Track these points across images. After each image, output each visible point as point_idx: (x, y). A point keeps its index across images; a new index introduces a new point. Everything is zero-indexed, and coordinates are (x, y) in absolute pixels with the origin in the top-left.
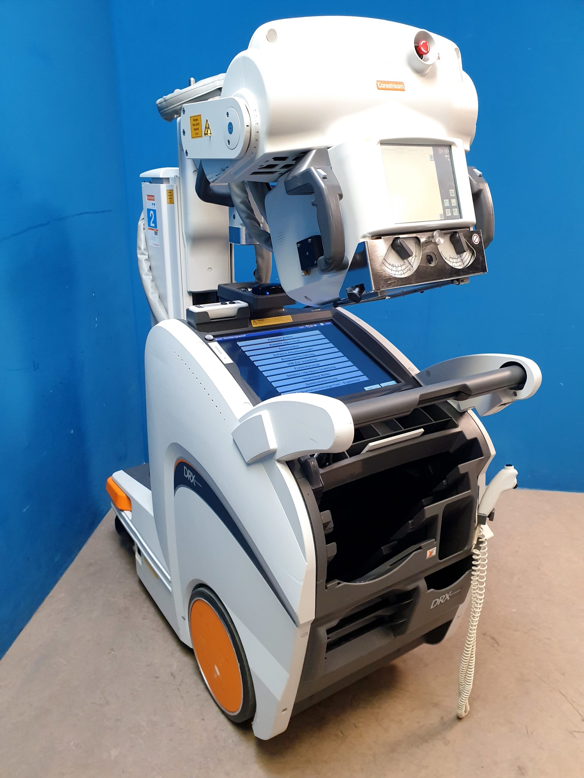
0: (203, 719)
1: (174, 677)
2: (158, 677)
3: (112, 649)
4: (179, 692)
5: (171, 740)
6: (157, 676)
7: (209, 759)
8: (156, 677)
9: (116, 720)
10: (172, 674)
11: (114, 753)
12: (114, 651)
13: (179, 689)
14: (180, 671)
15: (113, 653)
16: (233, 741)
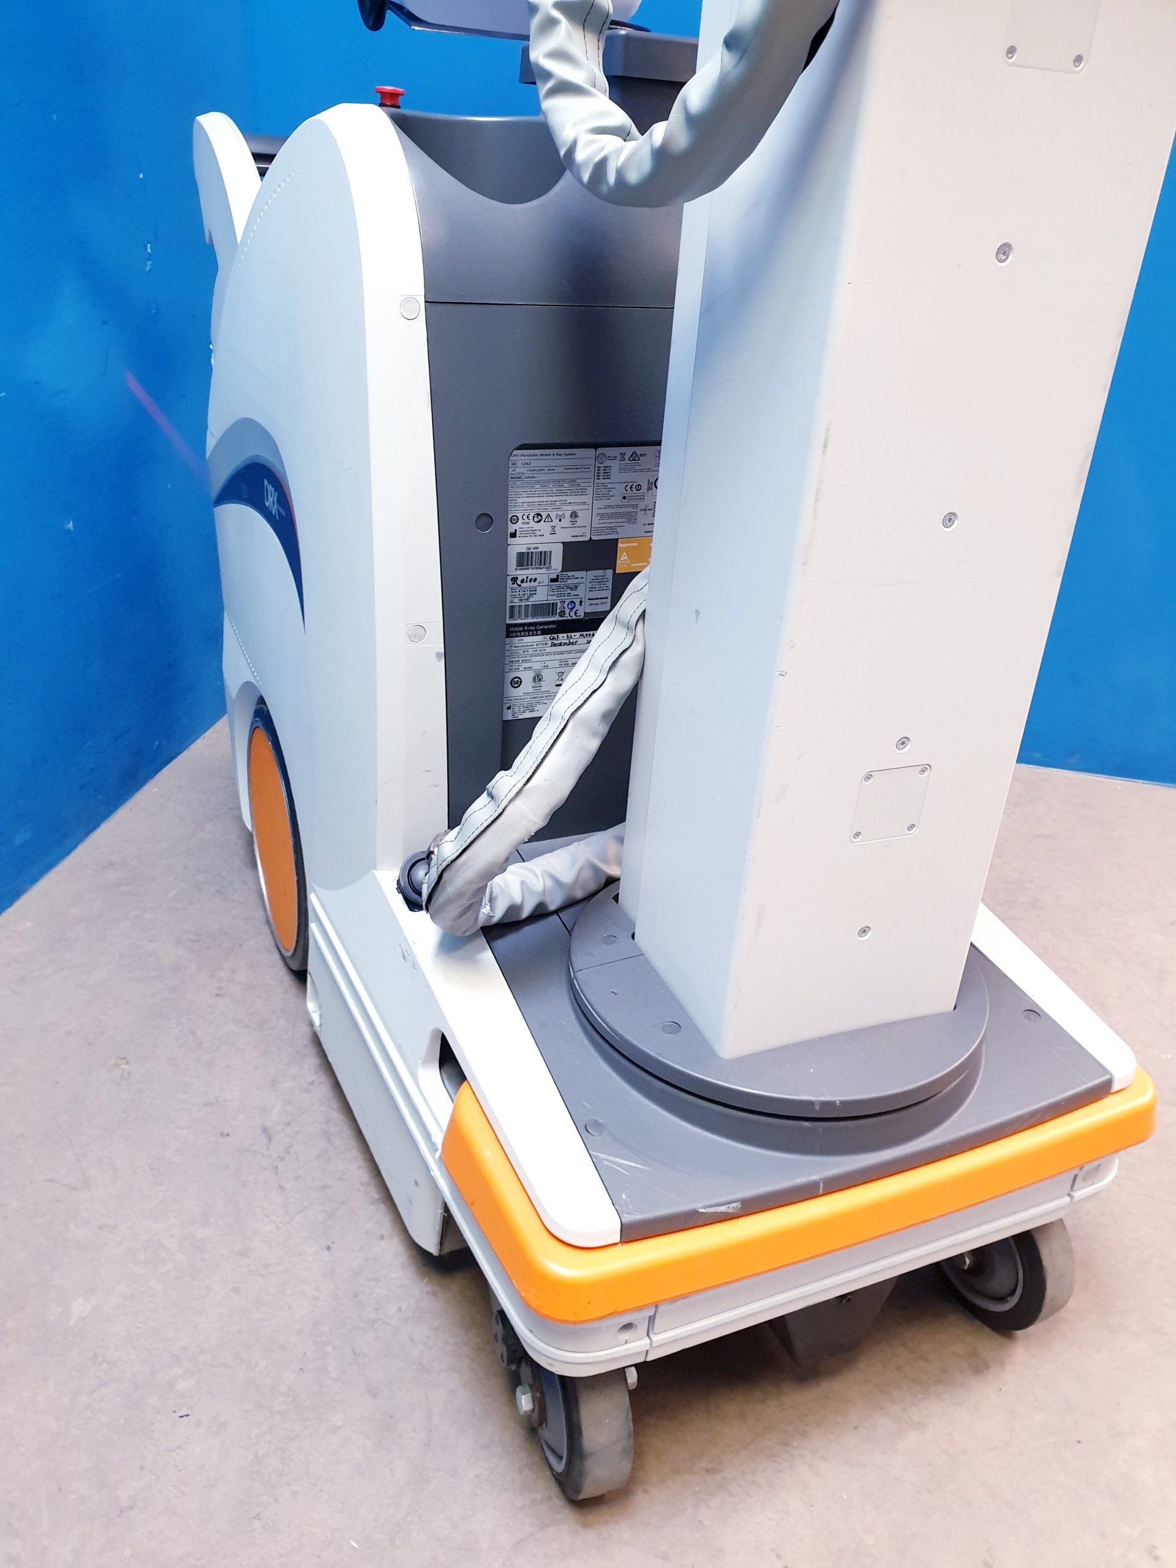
0: (329, 1248)
1: (270, 1139)
2: (228, 1135)
3: (124, 1058)
4: (277, 1174)
5: (236, 1290)
6: (226, 1132)
7: (329, 1349)
8: (222, 1134)
9: (101, 1228)
10: (265, 1130)
11: (79, 1308)
12: (127, 1063)
13: (276, 1168)
14: (288, 1124)
15: (124, 1066)
16: (400, 1309)
